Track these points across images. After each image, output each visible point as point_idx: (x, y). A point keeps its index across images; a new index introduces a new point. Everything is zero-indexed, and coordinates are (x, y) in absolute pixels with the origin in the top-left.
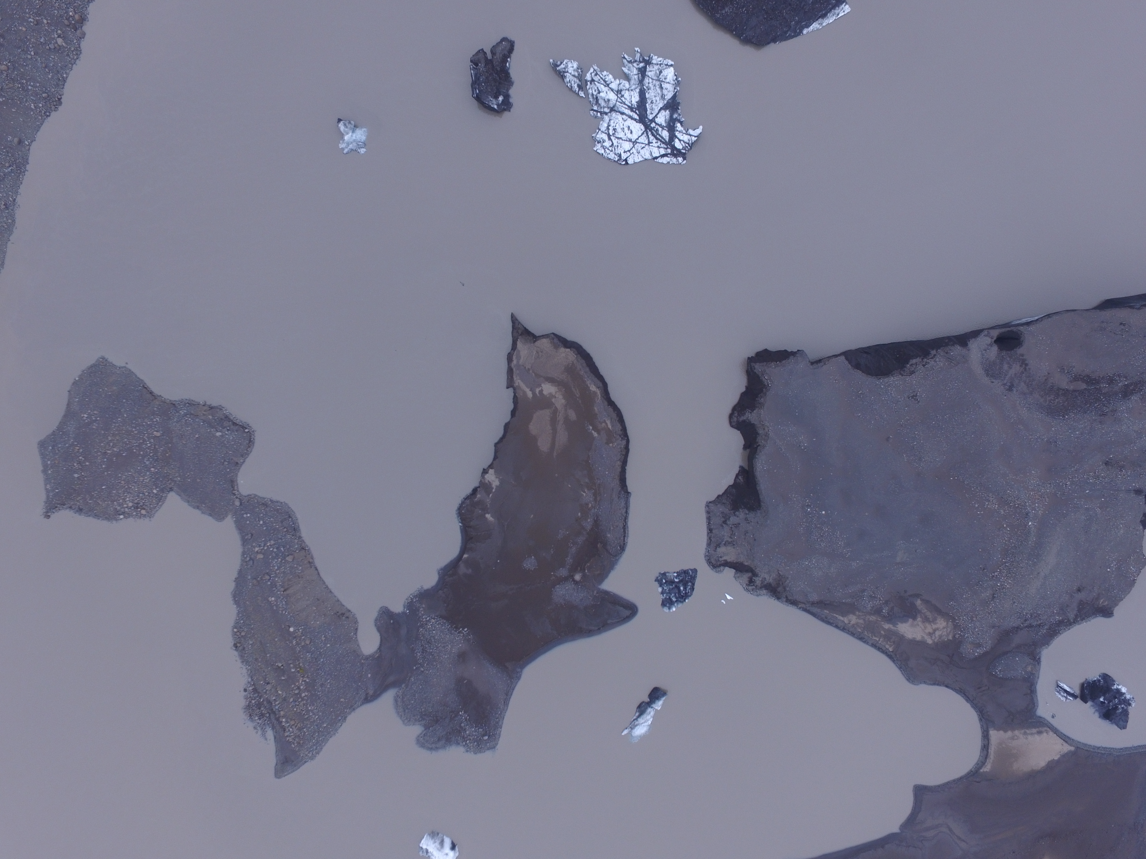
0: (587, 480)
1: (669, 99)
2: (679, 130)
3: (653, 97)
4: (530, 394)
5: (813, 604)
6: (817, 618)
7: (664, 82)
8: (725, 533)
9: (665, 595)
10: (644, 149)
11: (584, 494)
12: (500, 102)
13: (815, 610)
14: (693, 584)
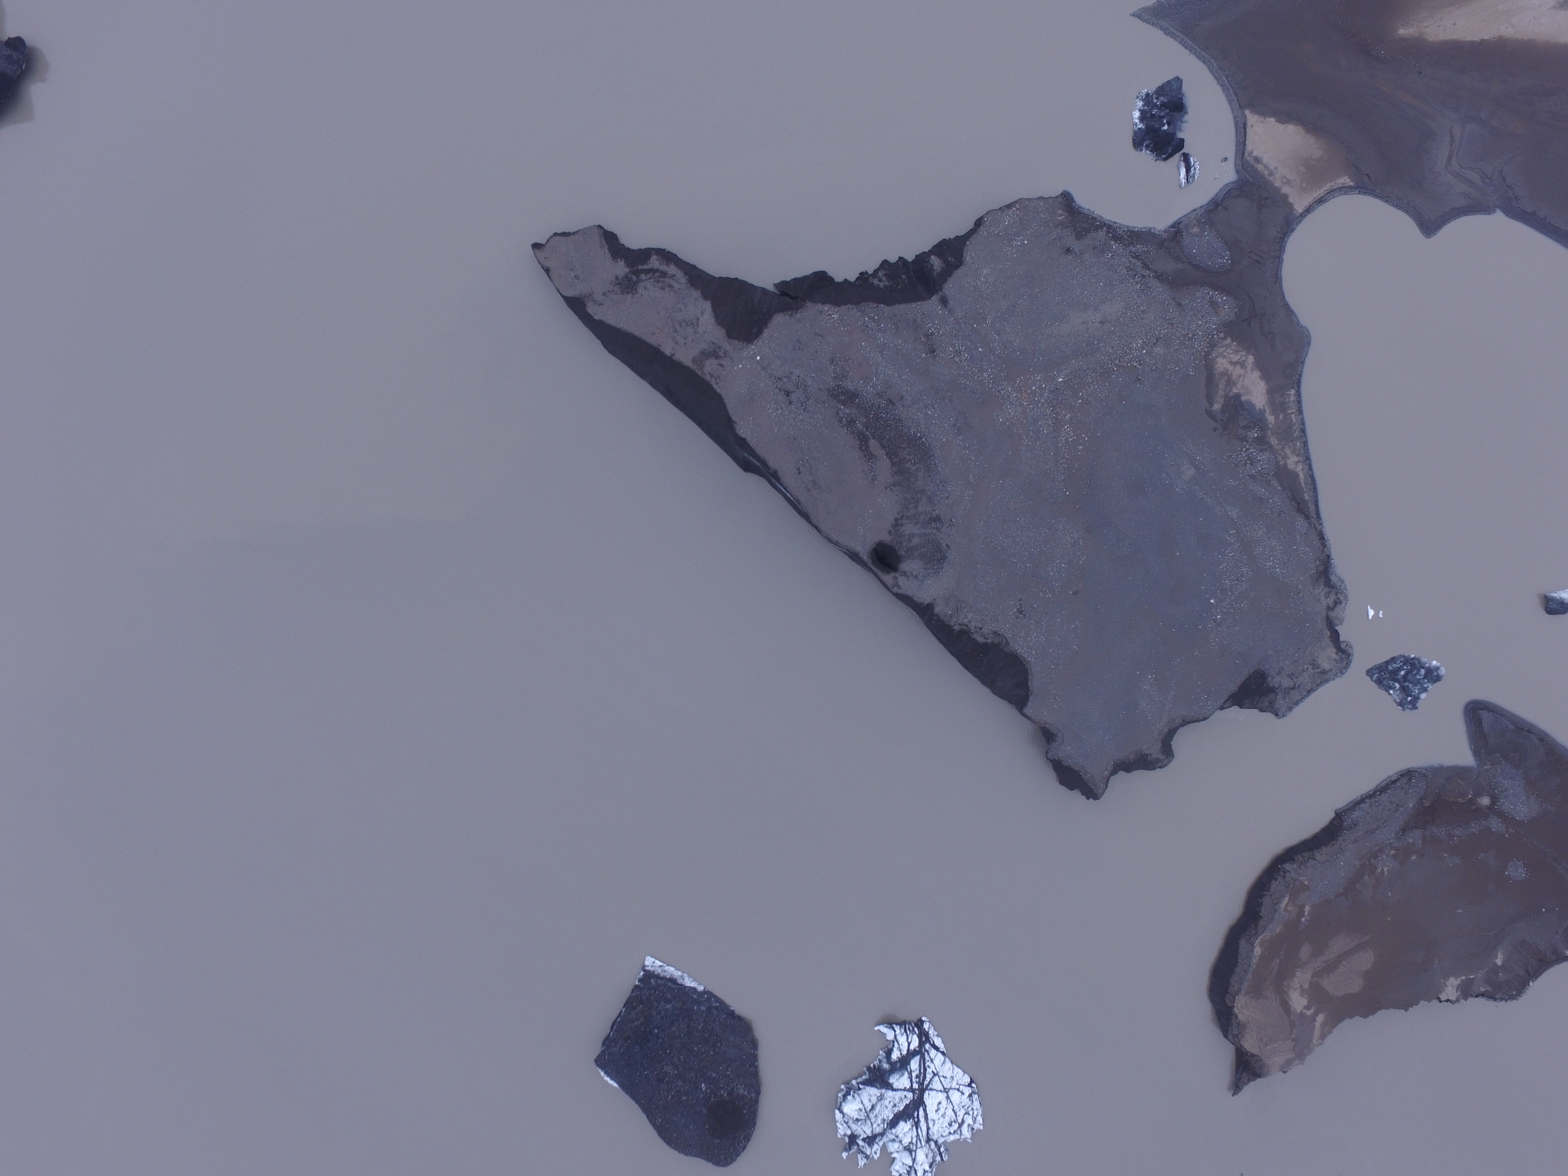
0: (1366, 878)
1: (877, 1088)
2: (899, 1053)
3: (889, 1109)
4: (1320, 1018)
5: (1307, 518)
6: (1317, 496)
7: (865, 1109)
8: (1305, 679)
9: (1426, 686)
10: (945, 1076)
11: (1385, 869)
13: (1312, 508)
14: (1387, 663)
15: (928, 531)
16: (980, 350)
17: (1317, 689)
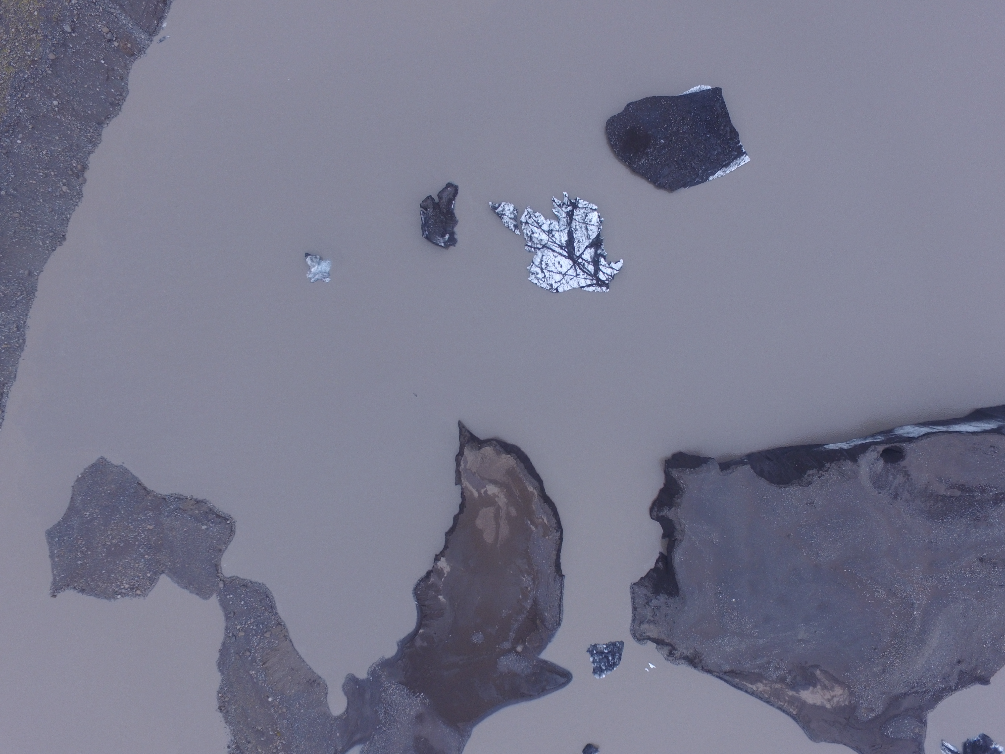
0: (526, 567)
1: (594, 239)
3: (580, 237)
4: (476, 494)
5: (725, 673)
6: (730, 684)
7: (589, 224)
8: (648, 613)
9: (596, 664)
10: (572, 280)
11: (524, 579)
12: (447, 240)
13: (727, 678)
14: (620, 655)
15: (892, 488)
17: (632, 612)
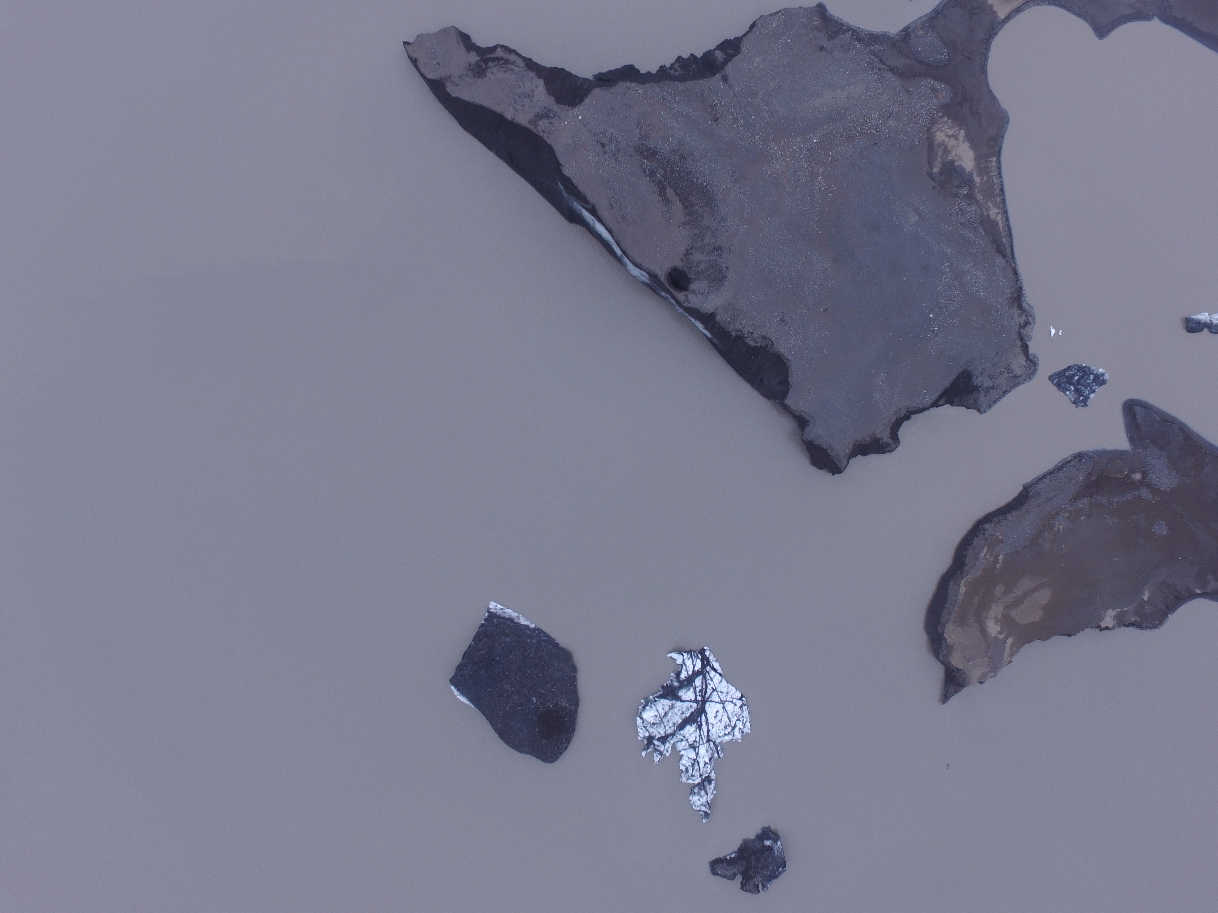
0: (1046, 534)
1: (669, 700)
2: (686, 673)
3: (678, 715)
4: (1010, 641)
5: (1004, 257)
6: (1012, 241)
7: (660, 715)
8: (1002, 380)
9: (1094, 388)
10: (721, 691)
11: (1061, 527)
12: (770, 841)
13: (1008, 250)
14: (1064, 370)
15: (712, 258)
16: (753, 117)
17: (1010, 391)
